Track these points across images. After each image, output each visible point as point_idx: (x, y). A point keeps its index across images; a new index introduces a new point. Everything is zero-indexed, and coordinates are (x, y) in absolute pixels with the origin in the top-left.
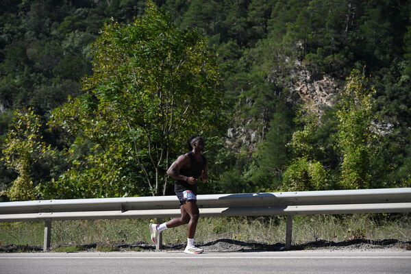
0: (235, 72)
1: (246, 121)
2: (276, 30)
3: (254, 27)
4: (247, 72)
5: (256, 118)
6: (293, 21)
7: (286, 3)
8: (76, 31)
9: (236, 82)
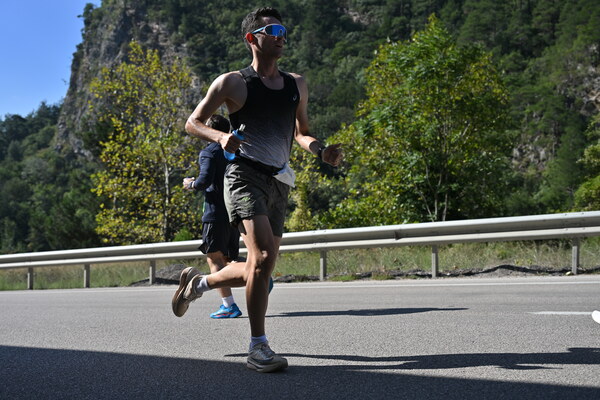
0: (520, 86)
1: (533, 138)
2: (566, 35)
3: (540, 34)
4: (533, 84)
5: (546, 134)
6: (585, 22)
7: (576, 3)
8: (348, 57)
9: (521, 96)
